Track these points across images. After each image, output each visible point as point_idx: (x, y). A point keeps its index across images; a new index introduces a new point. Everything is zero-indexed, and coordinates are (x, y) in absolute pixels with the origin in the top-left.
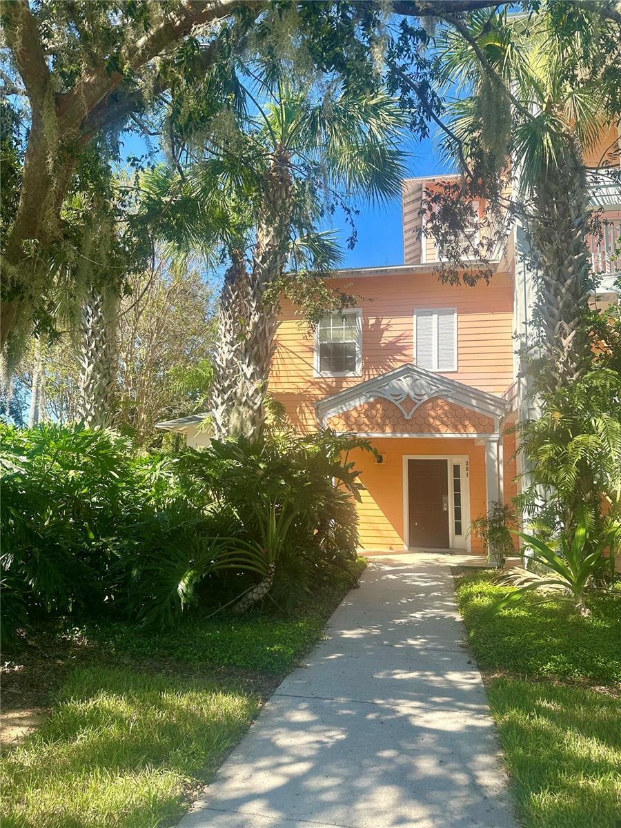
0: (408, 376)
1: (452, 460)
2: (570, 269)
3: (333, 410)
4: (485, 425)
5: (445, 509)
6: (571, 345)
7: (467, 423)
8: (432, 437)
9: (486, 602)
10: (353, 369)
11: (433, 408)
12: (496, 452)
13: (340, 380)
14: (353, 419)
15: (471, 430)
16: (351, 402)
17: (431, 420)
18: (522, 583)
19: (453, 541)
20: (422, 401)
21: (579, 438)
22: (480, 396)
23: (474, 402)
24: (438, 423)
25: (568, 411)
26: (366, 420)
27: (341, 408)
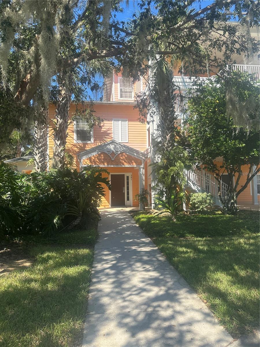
0: (113, 145)
1: (126, 174)
2: (169, 113)
3: (85, 156)
4: (139, 163)
5: (124, 192)
6: (169, 138)
7: (133, 161)
8: (121, 167)
9: (145, 220)
10: (90, 140)
11: (122, 156)
12: (142, 171)
13: (85, 145)
14: (93, 160)
15: (134, 164)
16: (92, 154)
17: (121, 161)
18: (154, 214)
19: (126, 203)
20: (118, 154)
21: (171, 168)
22: (137, 152)
23: (135, 154)
24: (123, 162)
25: (168, 159)
26: (97, 160)
27: (88, 156)
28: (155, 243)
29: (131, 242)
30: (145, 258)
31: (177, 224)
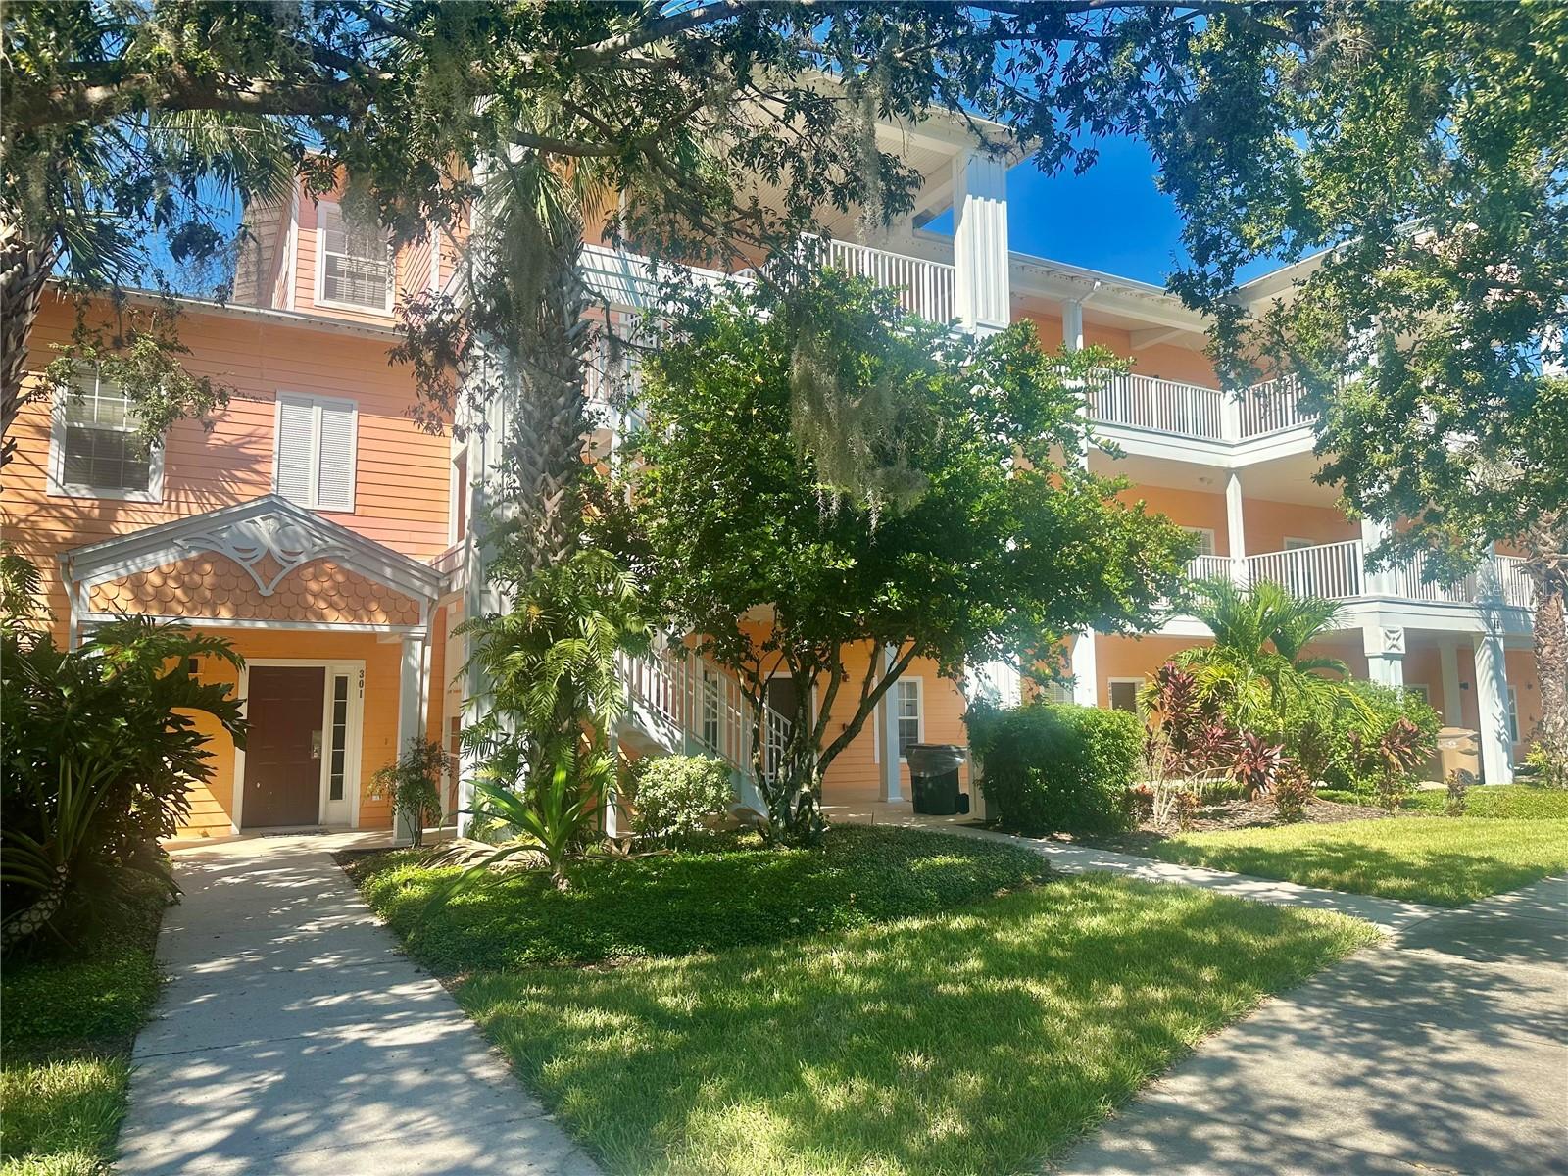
0: (270, 517)
1: (334, 669)
2: (561, 400)
3: (104, 569)
4: (404, 613)
5: (315, 755)
6: (556, 509)
7: (374, 606)
8: (311, 629)
9: (418, 892)
10: (142, 485)
11: (315, 578)
12: (420, 655)
13: (109, 509)
14: (150, 589)
15: (381, 618)
16: (150, 556)
17: (310, 599)
18: (467, 860)
19: (326, 813)
20: (296, 564)
21: (561, 644)
22: (399, 561)
23: (388, 572)
24: (323, 604)
25: (548, 603)
26: (179, 592)
27: (126, 566)
28: (462, 1000)
29: (339, 1005)
30: (410, 1078)
31: (570, 902)
